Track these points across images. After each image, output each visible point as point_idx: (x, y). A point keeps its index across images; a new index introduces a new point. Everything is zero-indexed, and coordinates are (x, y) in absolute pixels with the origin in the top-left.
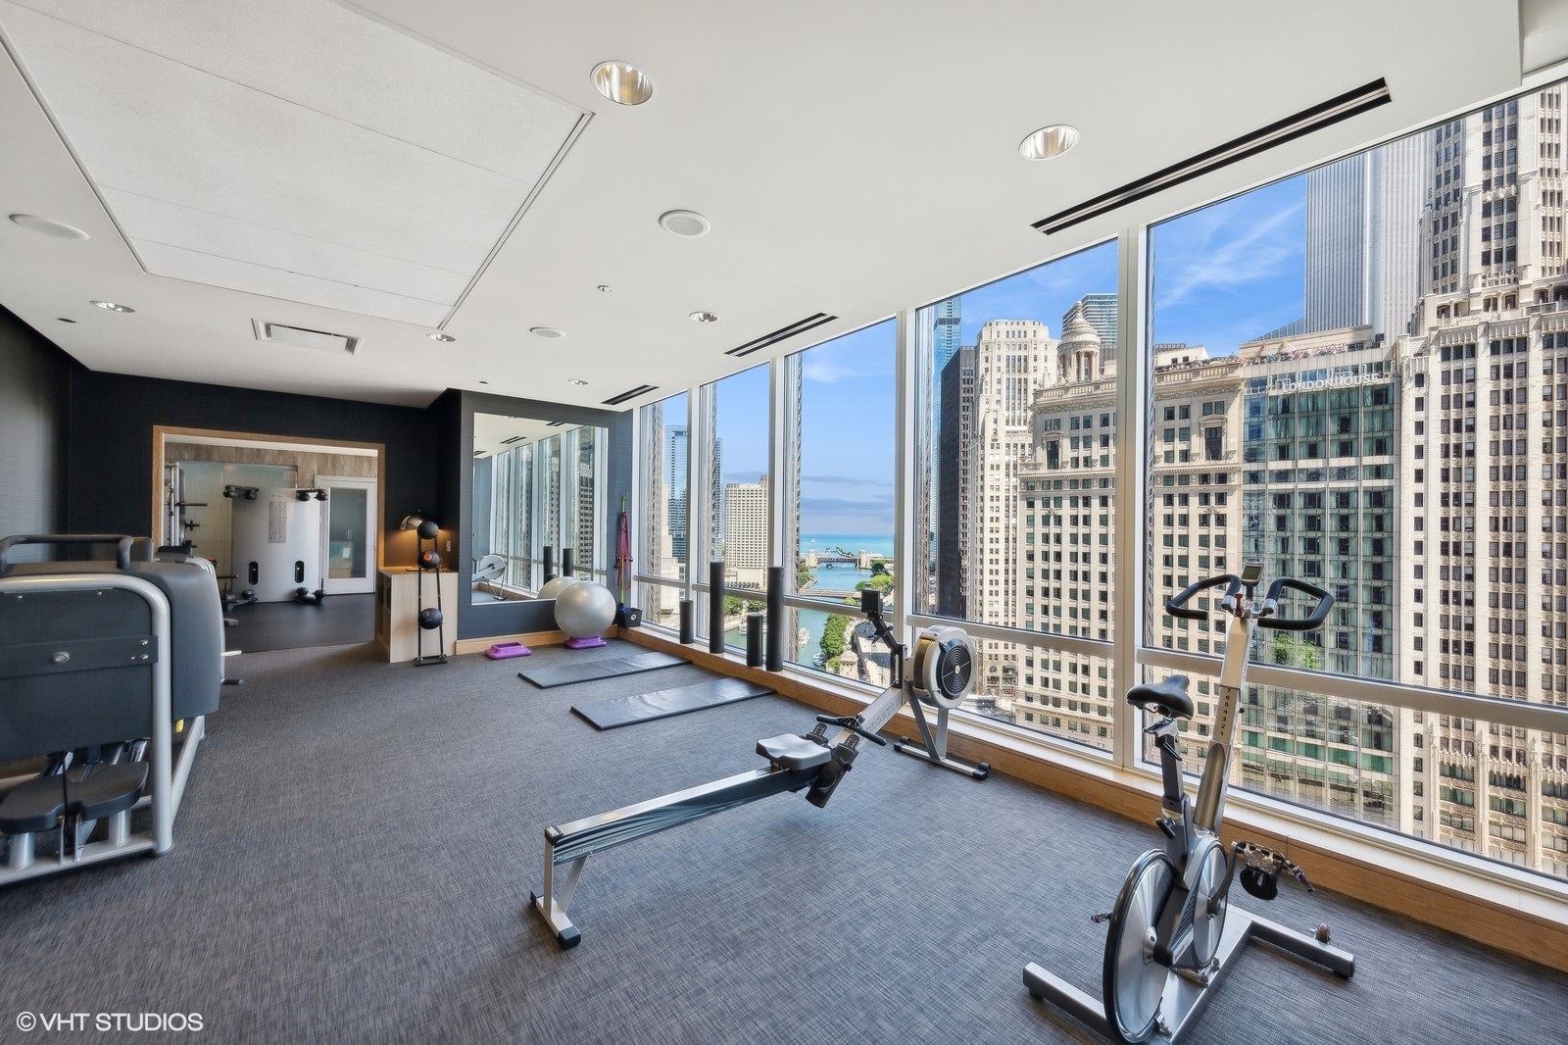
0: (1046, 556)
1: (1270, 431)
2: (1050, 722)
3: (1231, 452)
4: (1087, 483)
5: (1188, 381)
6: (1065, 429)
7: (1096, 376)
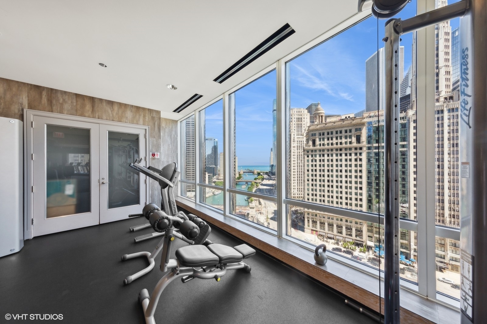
0: (312, 170)
1: (374, 136)
2: (314, 215)
3: (363, 142)
4: (323, 150)
5: (351, 122)
6: (317, 136)
7: (324, 122)
